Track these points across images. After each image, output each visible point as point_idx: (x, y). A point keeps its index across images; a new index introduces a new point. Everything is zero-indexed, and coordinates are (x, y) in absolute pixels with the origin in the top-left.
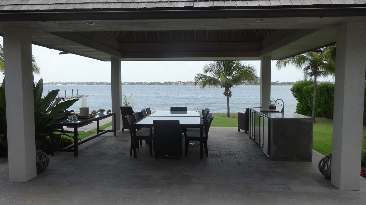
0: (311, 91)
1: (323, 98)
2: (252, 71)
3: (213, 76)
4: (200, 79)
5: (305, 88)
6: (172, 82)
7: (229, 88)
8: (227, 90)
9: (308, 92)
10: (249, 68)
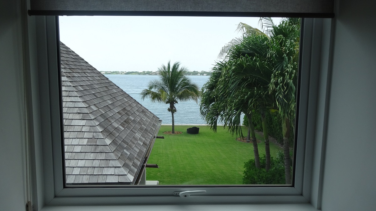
3: (158, 92)
4: (147, 94)
6: (151, 72)
7: (174, 105)
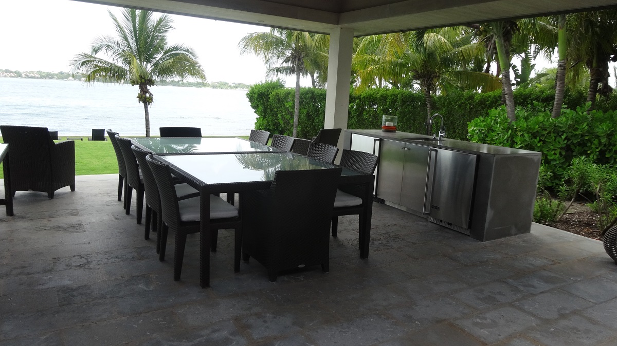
0: (285, 98)
1: (305, 111)
2: (192, 57)
3: (114, 60)
4: (83, 64)
5: (273, 93)
7: (148, 87)
8: (144, 90)
9: (279, 99)
10: (187, 51)
